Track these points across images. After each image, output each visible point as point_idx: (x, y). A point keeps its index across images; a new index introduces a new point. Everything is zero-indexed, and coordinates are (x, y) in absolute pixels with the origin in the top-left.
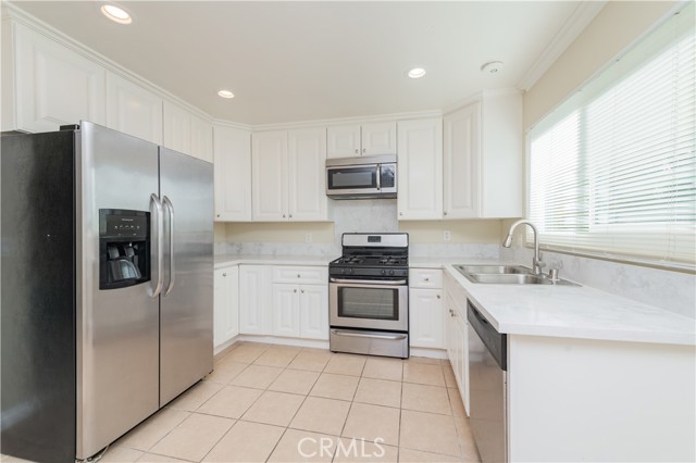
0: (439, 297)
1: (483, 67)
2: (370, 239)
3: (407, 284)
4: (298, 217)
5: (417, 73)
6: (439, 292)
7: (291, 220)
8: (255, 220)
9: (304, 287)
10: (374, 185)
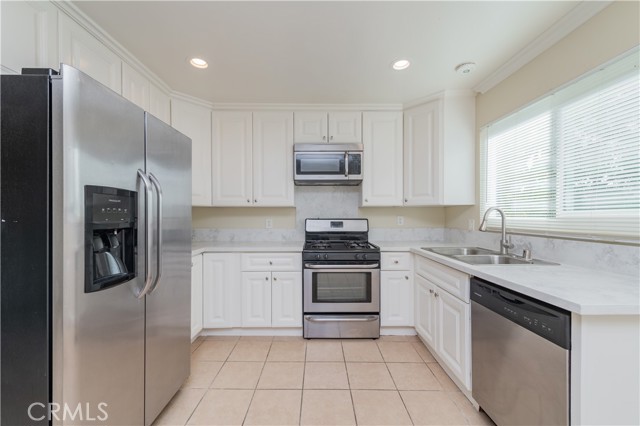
0: (407, 278)
1: (458, 67)
2: (333, 224)
3: (379, 267)
4: (262, 202)
5: (401, 65)
6: (407, 274)
7: (256, 205)
8: (216, 204)
9: (275, 275)
10: (342, 171)
